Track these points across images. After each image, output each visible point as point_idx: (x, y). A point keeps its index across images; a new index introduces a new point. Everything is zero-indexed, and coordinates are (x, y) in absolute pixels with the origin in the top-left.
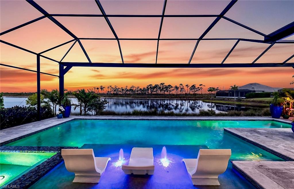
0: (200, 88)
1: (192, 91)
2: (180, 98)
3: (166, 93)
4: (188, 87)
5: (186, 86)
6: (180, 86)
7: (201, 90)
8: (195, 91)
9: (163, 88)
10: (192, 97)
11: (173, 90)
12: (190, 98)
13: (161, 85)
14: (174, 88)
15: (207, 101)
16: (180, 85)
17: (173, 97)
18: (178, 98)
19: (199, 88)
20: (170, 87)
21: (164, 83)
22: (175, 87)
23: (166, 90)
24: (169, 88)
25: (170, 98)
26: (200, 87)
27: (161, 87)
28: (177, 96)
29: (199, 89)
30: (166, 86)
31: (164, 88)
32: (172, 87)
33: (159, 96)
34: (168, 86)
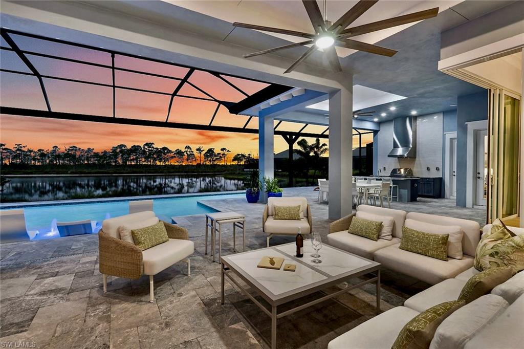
0: (223, 155)
1: (209, 159)
2: (186, 172)
3: (158, 163)
4: (200, 153)
5: (197, 150)
6: (187, 150)
7: (223, 158)
8: (214, 161)
9: (150, 154)
10: (209, 170)
11: (172, 157)
12: (205, 172)
13: (146, 147)
14: (175, 154)
15: (231, 177)
16: (185, 148)
17: (173, 170)
18: (182, 172)
19: (220, 154)
20: (166, 151)
21: (153, 143)
22: (176, 151)
23: (158, 157)
24: (165, 154)
25: (166, 173)
26: (222, 152)
27: (147, 150)
28: (181, 170)
29: (220, 157)
30: (157, 149)
31: (154, 154)
32: (170, 151)
33: (142, 170)
34: (162, 148)
